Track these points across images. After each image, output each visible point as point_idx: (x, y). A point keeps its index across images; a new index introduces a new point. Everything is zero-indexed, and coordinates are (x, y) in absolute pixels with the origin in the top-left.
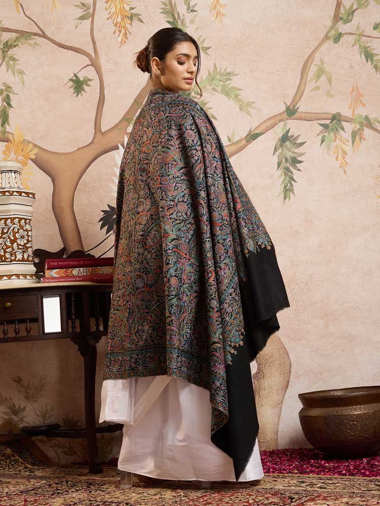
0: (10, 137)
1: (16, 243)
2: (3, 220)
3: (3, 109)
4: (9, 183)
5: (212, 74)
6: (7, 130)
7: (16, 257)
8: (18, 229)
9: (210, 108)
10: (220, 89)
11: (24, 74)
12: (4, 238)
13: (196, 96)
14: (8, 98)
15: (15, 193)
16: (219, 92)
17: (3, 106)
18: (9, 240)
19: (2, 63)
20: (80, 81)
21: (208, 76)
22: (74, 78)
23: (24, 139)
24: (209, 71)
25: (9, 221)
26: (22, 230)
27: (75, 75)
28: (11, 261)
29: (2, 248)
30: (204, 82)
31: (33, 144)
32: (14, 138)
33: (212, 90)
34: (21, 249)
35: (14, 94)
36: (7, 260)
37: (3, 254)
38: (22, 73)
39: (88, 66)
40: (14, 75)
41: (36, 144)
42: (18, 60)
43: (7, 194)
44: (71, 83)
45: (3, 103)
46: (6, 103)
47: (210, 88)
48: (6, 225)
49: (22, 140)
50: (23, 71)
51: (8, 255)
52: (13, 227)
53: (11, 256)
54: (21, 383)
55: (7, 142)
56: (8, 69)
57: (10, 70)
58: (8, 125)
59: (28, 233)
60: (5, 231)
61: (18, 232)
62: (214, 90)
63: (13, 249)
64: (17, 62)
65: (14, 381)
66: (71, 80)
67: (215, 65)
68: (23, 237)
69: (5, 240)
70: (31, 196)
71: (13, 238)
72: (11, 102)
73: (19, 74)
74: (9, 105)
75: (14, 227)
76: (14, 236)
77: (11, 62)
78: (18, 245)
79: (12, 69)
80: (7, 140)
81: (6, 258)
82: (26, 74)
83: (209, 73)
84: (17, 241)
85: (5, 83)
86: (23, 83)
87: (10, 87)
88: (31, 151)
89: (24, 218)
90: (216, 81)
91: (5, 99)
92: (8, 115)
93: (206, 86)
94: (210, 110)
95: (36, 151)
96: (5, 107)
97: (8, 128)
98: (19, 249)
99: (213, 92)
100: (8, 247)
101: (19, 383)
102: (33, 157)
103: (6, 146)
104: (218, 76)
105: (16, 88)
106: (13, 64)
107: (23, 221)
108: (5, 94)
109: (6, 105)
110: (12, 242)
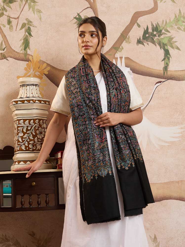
0: (30, 58)
1: (36, 138)
2: (28, 121)
3: (26, 38)
4: (32, 93)
5: (178, 17)
6: (28, 53)
7: (36, 148)
8: (38, 127)
9: (176, 42)
10: (183, 28)
11: (41, 12)
12: (28, 134)
13: (165, 32)
14: (29, 30)
15: (37, 102)
16: (182, 30)
17: (26, 35)
18: (31, 135)
19: (25, 4)
20: (82, 19)
21: (174, 19)
22: (78, 17)
23: (40, 60)
24: (175, 15)
25: (32, 121)
26: (41, 128)
27: (78, 14)
28: (33, 150)
29: (27, 141)
30: (172, 22)
31: (47, 63)
32: (33, 59)
33: (178, 28)
34: (40, 142)
35: (33, 27)
36: (30, 150)
37: (27, 145)
38: (39, 11)
39: (88, 8)
40: (34, 13)
41: (48, 63)
42: (37, 2)
43: (31, 102)
44: (75, 20)
45: (25, 33)
46: (28, 33)
47: (176, 27)
48: (30, 124)
49: (39, 60)
50: (40, 10)
51: (30, 146)
52: (34, 126)
53: (33, 146)
54: (35, 236)
55: (28, 62)
56: (29, 9)
57: (31, 9)
58: (29, 49)
59: (45, 130)
60: (29, 128)
61: (38, 129)
62: (179, 28)
63: (35, 142)
64: (37, 4)
65: (30, 234)
66: (75, 18)
67: (180, 10)
68: (41, 133)
69: (29, 135)
70: (47, 103)
71: (34, 134)
72: (31, 33)
73: (37, 13)
74: (30, 35)
75: (36, 126)
76: (35, 132)
77: (32, 4)
78: (38, 138)
79: (33, 9)
80: (28, 60)
81: (29, 148)
82: (43, 13)
83: (176, 16)
84: (38, 136)
85: (27, 19)
86: (40, 19)
87: (31, 22)
88: (45, 68)
89: (42, 119)
90: (180, 22)
91: (27, 30)
92: (29, 42)
93: (173, 25)
94: (176, 43)
95: (49, 68)
96: (27, 36)
97: (29, 52)
98: (38, 141)
99: (178, 30)
100: (31, 140)
101: (33, 237)
102: (47, 73)
103: (27, 64)
104: (182, 19)
105: (35, 23)
106: (33, 5)
107: (41, 121)
108: (27, 26)
109: (28, 34)
110: (34, 136)
